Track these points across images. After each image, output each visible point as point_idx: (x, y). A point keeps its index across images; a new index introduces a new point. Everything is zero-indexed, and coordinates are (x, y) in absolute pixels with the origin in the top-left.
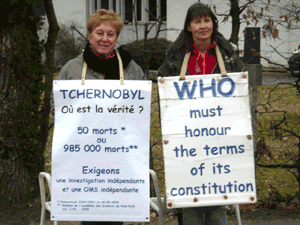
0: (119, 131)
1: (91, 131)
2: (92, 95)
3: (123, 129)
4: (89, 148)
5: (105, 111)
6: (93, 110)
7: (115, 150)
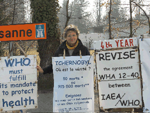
0: (80, 78)
1: (68, 79)
2: (68, 64)
3: (82, 77)
4: (68, 86)
5: (74, 70)
6: (69, 70)
7: (79, 86)
